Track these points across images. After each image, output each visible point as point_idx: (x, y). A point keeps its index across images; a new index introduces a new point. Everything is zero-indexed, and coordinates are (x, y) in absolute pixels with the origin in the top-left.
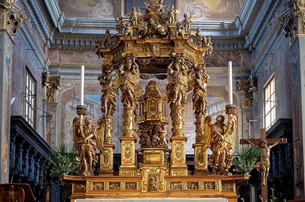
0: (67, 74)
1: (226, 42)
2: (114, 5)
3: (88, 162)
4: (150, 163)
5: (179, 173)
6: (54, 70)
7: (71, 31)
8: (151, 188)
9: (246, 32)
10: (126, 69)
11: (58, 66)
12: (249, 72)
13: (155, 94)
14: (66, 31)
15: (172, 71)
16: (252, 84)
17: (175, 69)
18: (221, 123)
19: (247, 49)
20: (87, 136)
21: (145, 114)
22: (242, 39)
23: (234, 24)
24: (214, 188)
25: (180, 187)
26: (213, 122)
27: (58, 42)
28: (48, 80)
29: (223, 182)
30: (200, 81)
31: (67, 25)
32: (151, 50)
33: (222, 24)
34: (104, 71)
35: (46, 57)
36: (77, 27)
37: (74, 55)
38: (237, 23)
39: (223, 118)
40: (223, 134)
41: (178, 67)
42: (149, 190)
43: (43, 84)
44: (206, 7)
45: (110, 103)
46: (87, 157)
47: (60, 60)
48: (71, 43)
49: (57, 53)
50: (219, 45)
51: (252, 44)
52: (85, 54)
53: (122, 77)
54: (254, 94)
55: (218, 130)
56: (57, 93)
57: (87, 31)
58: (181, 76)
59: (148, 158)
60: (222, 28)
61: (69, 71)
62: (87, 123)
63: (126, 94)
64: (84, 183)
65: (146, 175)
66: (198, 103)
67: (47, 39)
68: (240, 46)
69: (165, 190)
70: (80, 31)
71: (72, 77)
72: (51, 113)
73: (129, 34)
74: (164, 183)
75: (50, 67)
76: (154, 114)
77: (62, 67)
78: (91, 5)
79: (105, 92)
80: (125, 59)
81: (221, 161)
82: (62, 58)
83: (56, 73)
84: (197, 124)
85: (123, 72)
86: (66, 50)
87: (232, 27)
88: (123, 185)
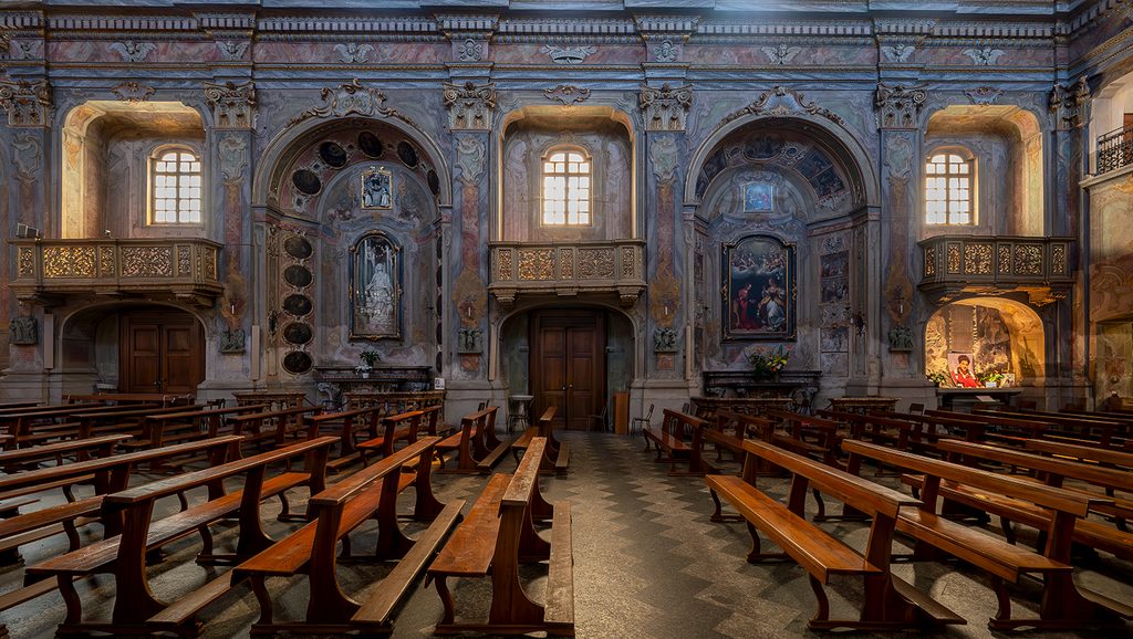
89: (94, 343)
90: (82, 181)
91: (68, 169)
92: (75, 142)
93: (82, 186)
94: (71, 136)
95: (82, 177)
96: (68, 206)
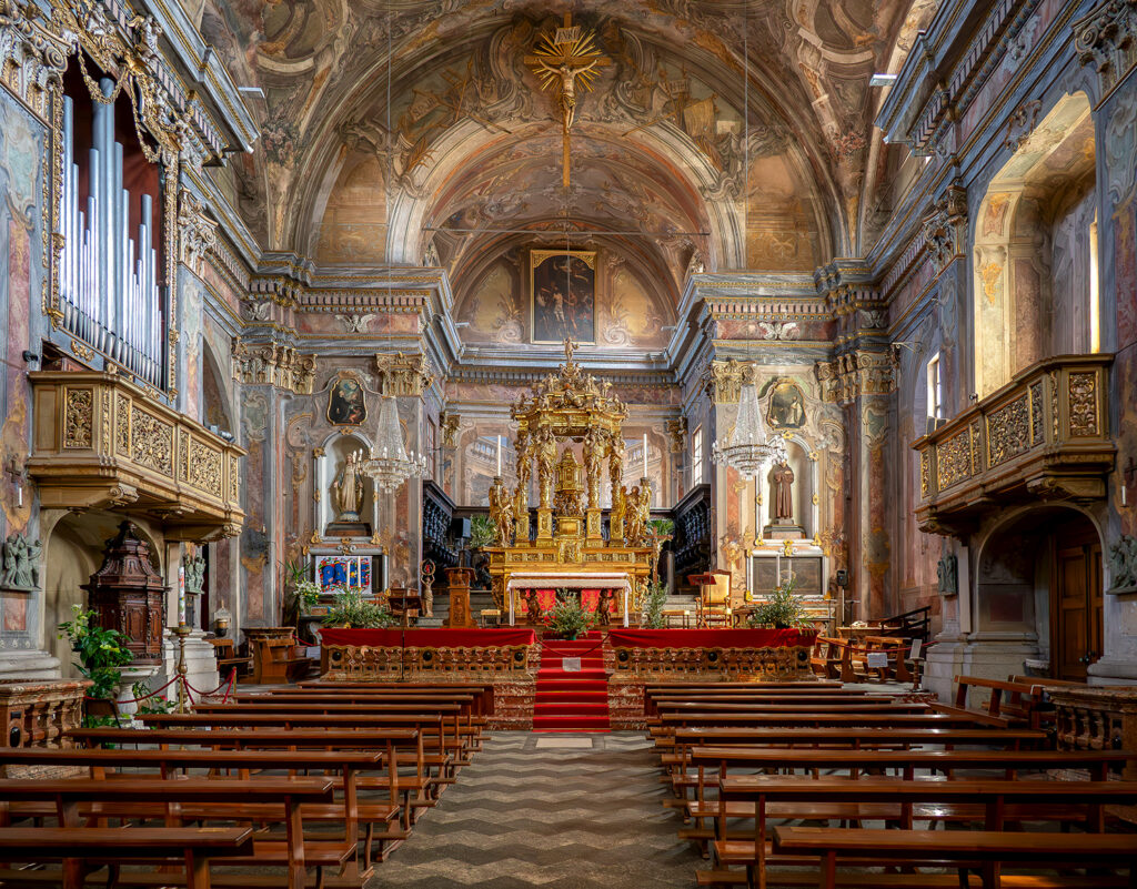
0: (467, 412)
1: (653, 375)
2: (521, 327)
3: (505, 532)
4: (566, 532)
5: (595, 544)
6: (451, 407)
7: (473, 362)
8: (567, 560)
9: (675, 366)
10: (542, 438)
11: (457, 402)
12: (680, 410)
13: (571, 463)
14: (466, 362)
15: (588, 442)
16: (681, 425)
17: (590, 439)
18: (636, 494)
19: (678, 383)
20: (504, 506)
21: (561, 482)
22: (672, 371)
23: (661, 355)
24: (627, 559)
25: (595, 559)
26: (629, 492)
27: (457, 374)
28: (446, 421)
29: (637, 554)
30: (616, 449)
31: (468, 355)
32: (568, 420)
33: (648, 356)
34: (519, 436)
35: (443, 393)
36: (480, 358)
37: (475, 388)
38: (665, 355)
39: (638, 489)
40: (637, 505)
41: (594, 438)
42: (565, 562)
43: (441, 425)
44: (630, 331)
45: (525, 469)
46: (504, 526)
47: (459, 395)
48: (472, 375)
49: (454, 387)
50: (644, 378)
51: (682, 379)
52: (488, 387)
53: (538, 447)
54: (684, 438)
55: (632, 501)
56: (456, 434)
57: (491, 363)
58: (597, 447)
59: (564, 526)
60: (648, 361)
61: (470, 408)
62: (504, 493)
63: (542, 464)
64: (503, 553)
65: (563, 547)
66: (615, 472)
67: (445, 372)
68: (669, 380)
69: (580, 561)
70: (483, 363)
71: (473, 415)
72: (449, 458)
73: (546, 406)
74: (580, 554)
75: (448, 403)
76: (570, 482)
77: (460, 404)
78: (494, 328)
79: (520, 459)
80: (541, 429)
81: (635, 532)
82: (461, 392)
83: (454, 410)
84: (613, 492)
85: (539, 442)
86: (467, 382)
87: (660, 360)
88: (541, 557)
89: (1033, 589)
90: (1007, 319)
91: (984, 307)
92: (994, 259)
93: (1007, 327)
94: (987, 252)
95: (1007, 313)
96: (985, 367)
